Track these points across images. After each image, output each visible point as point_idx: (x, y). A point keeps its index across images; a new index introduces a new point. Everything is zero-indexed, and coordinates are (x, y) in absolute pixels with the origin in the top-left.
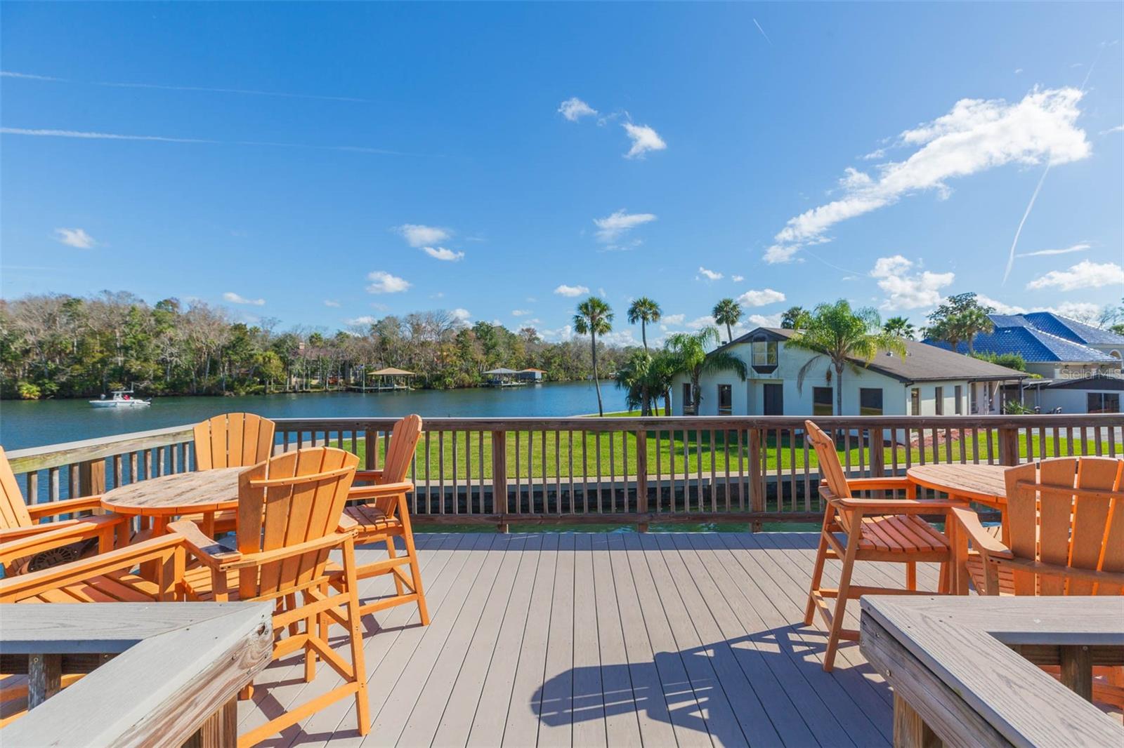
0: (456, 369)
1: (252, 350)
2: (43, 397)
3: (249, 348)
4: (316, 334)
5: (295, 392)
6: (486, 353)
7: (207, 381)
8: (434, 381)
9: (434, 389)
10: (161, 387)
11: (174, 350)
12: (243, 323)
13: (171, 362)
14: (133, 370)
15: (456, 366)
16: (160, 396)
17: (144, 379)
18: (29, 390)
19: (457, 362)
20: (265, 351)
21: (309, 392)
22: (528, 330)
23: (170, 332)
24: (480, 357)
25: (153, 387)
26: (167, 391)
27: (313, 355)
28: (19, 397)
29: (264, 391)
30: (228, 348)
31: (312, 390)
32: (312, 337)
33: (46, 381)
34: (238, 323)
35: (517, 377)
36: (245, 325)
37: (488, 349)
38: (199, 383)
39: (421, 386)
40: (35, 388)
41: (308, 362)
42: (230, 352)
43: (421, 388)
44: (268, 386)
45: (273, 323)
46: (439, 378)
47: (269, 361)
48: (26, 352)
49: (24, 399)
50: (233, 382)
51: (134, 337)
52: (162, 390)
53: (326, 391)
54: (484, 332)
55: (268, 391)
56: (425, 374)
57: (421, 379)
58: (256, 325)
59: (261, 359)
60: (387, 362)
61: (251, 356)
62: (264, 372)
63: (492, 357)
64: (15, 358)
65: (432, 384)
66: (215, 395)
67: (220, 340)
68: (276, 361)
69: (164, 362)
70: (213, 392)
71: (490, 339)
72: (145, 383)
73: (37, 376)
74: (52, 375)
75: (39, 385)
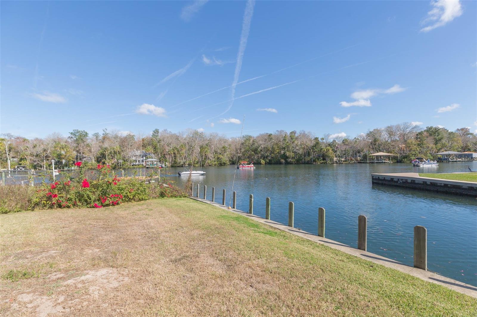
0: (417, 152)
1: (321, 147)
2: (266, 164)
3: (320, 146)
4: (345, 139)
5: (337, 163)
6: (436, 144)
7: (308, 159)
8: (403, 159)
9: (404, 162)
10: (294, 161)
11: (297, 148)
12: (317, 137)
13: (297, 152)
14: (287, 155)
15: (417, 151)
16: (294, 164)
17: (290, 158)
18: (263, 162)
19: (418, 148)
20: (326, 147)
21: (343, 163)
22: (462, 129)
23: (296, 142)
24: (431, 145)
25: (292, 161)
26: (296, 162)
27: (343, 148)
28: (261, 164)
29: (326, 163)
30: (313, 147)
31: (344, 163)
32: (344, 140)
33: (266, 159)
34: (316, 137)
35: (460, 156)
36: (318, 138)
37: (436, 142)
38: (305, 159)
39: (396, 161)
40: (264, 161)
41: (342, 151)
42: (315, 148)
43: (396, 162)
44: (327, 161)
45: (328, 135)
46: (405, 157)
47: (329, 151)
48: (261, 150)
49: (262, 164)
50: (316, 159)
51: (286, 144)
52: (294, 162)
53: (349, 163)
54: (433, 132)
55: (327, 163)
56: (398, 155)
57: (395, 158)
58: (323, 137)
59: (326, 150)
60: (376, 150)
61: (321, 149)
62: (327, 155)
63: (439, 146)
64: (259, 152)
65: (402, 160)
66: (310, 164)
67: (310, 144)
68: (331, 151)
69: (295, 152)
70: (309, 163)
71: (438, 136)
72: (290, 159)
73: (264, 158)
74: (267, 157)
75: (264, 160)
